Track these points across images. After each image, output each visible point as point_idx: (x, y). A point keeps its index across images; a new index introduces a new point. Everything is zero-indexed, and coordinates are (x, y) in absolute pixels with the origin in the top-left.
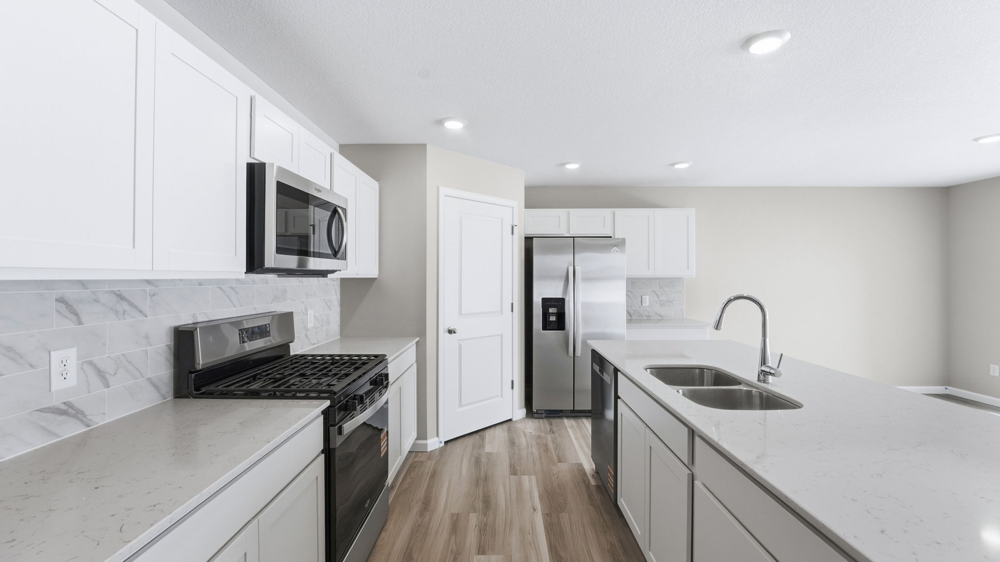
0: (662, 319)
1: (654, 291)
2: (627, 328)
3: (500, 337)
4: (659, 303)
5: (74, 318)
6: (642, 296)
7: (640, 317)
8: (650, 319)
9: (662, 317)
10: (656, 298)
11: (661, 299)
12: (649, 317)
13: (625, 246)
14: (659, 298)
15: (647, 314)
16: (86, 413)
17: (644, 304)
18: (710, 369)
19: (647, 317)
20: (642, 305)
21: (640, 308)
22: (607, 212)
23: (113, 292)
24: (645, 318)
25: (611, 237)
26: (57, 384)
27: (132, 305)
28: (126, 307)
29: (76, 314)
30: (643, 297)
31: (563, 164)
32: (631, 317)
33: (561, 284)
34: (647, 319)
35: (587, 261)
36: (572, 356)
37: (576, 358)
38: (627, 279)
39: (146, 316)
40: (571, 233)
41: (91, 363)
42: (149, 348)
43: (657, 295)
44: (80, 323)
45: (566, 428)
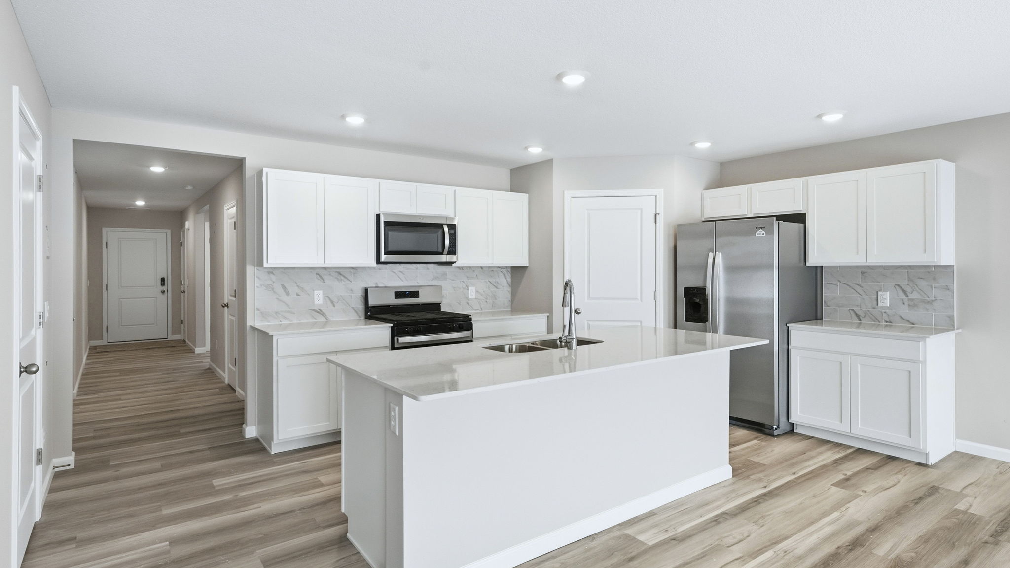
0: (914, 327)
1: (898, 285)
4: (907, 304)
5: (322, 280)
6: (877, 292)
7: (875, 322)
8: (891, 326)
9: (913, 324)
10: (902, 296)
11: (911, 296)
12: (891, 322)
14: (907, 296)
15: (887, 319)
16: (326, 314)
17: (880, 304)
19: (887, 322)
20: (878, 305)
21: (874, 308)
23: (337, 272)
24: (883, 323)
26: (316, 302)
27: (344, 276)
28: (342, 278)
29: (322, 279)
30: (880, 293)
32: (860, 320)
34: (887, 326)
35: (728, 247)
39: (351, 282)
41: (328, 297)
42: (352, 295)
43: (904, 292)
44: (324, 282)
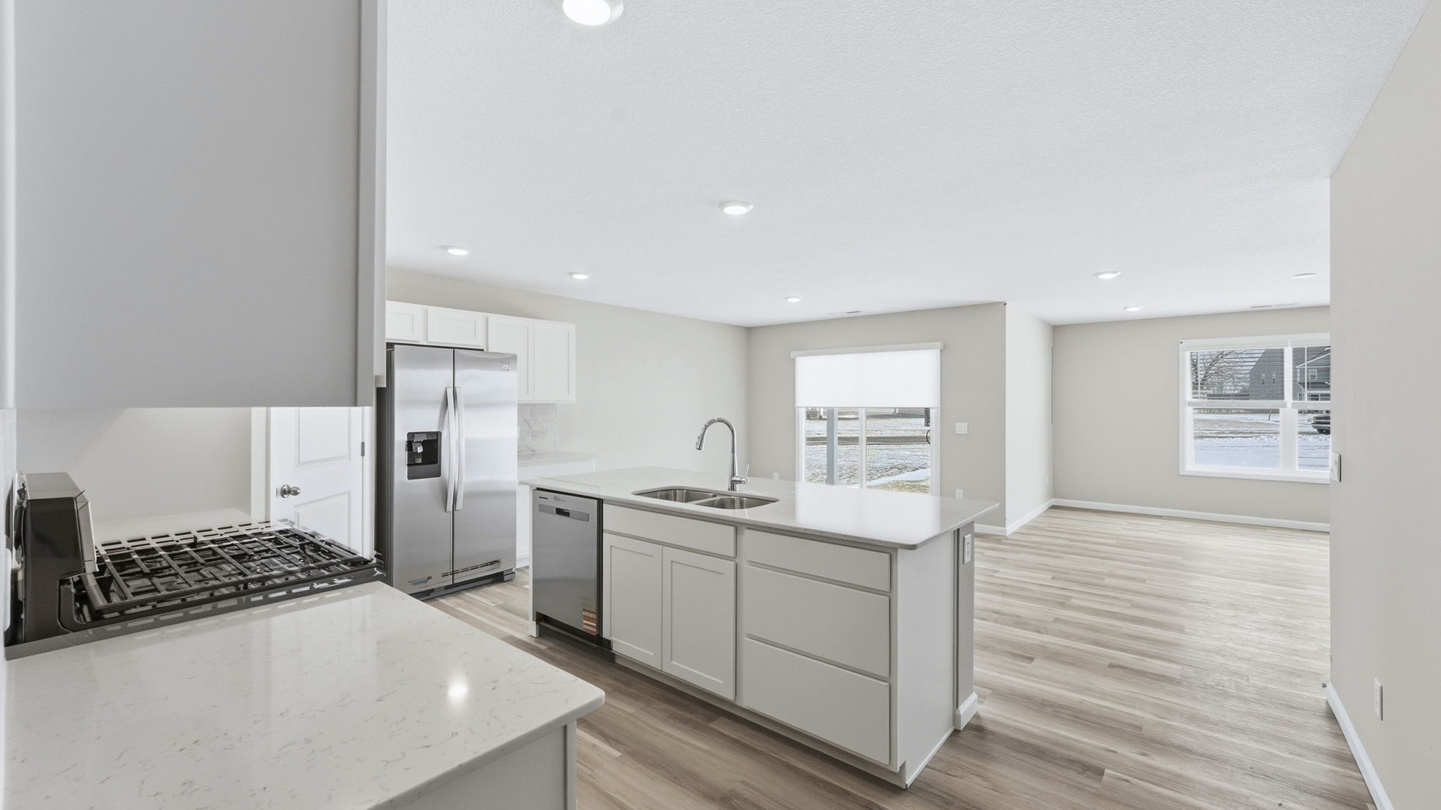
1: (525, 420)
2: (518, 467)
3: (347, 495)
4: (531, 435)
9: (534, 451)
10: (527, 428)
11: (533, 429)
13: (516, 364)
14: (530, 428)
18: (681, 489)
22: (479, 317)
25: (483, 350)
31: (445, 248)
33: (435, 413)
35: (472, 380)
36: (451, 510)
37: (455, 512)
38: (519, 405)
40: (429, 340)
43: (529, 426)
45: (453, 609)
